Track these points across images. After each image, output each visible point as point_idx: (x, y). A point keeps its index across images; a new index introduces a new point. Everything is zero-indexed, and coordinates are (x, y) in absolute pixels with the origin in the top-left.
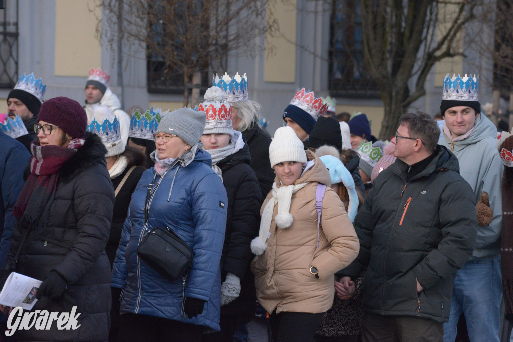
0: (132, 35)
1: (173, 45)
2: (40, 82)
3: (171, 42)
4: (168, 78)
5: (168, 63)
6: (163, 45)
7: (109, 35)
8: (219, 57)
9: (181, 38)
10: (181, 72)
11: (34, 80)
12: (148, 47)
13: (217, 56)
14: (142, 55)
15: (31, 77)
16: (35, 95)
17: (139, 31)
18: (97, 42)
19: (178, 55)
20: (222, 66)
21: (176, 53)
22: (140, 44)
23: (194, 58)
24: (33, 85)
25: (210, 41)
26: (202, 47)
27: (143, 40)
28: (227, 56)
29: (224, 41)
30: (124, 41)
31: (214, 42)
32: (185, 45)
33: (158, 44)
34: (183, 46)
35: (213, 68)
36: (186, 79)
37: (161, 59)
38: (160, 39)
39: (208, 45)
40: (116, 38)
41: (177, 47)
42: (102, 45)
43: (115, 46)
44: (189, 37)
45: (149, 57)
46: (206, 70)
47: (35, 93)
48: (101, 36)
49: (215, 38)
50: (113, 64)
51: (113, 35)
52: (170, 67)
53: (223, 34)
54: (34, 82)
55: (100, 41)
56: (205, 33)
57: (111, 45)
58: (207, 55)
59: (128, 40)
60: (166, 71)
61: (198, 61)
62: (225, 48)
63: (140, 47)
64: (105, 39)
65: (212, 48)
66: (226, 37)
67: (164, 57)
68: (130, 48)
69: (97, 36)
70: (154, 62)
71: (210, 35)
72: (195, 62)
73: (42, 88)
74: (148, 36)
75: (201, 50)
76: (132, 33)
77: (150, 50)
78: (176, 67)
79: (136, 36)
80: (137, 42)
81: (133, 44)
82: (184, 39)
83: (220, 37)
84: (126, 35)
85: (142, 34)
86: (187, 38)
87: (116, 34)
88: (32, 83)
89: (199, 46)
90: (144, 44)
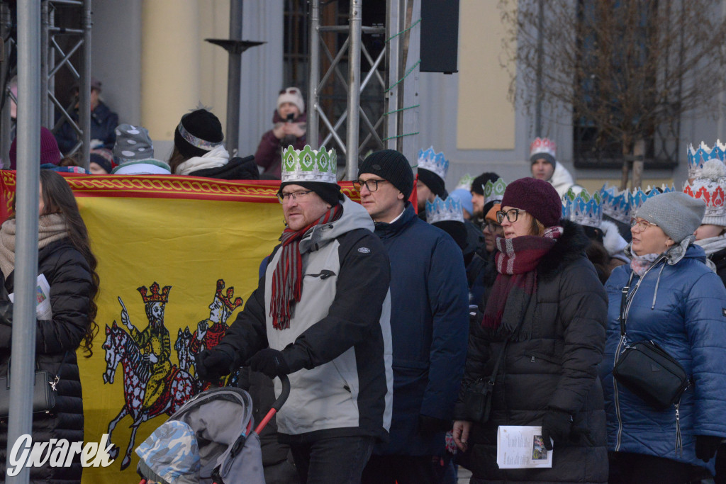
0: (555, 95)
1: (607, 106)
2: (441, 157)
3: (605, 102)
4: (600, 149)
5: (601, 129)
6: (595, 106)
7: (525, 96)
8: (670, 119)
9: (619, 96)
10: (618, 141)
11: (434, 155)
12: (575, 110)
13: (666, 119)
14: (568, 120)
15: (431, 152)
16: (437, 173)
17: (564, 90)
18: (510, 106)
19: (614, 119)
20: (672, 131)
21: (611, 116)
22: (565, 107)
23: (635, 122)
24: (434, 160)
25: (657, 99)
26: (646, 108)
27: (570, 102)
28: (679, 117)
29: (676, 99)
30: (544, 103)
31: (662, 100)
32: (624, 105)
33: (589, 106)
34: (621, 106)
35: (660, 134)
36: (625, 150)
37: (591, 125)
38: (591, 99)
39: (654, 104)
40: (534, 100)
41: (613, 109)
42: (516, 109)
43: (533, 110)
44: (629, 95)
45: (576, 122)
46: (651, 137)
47: (437, 170)
48: (515, 98)
49: (664, 95)
50: (530, 132)
51: (531, 96)
52: (604, 135)
53: (673, 90)
54: (435, 157)
55: (514, 103)
56: (651, 90)
57: (528, 108)
58: (652, 118)
59: (550, 102)
60: (598, 140)
61: (640, 125)
62: (677, 108)
63: (565, 110)
64: (521, 102)
65: (659, 109)
66: (678, 93)
67: (595, 122)
68: (552, 112)
69: (511, 98)
70: (582, 129)
71: (657, 92)
72: (637, 127)
73: (444, 163)
74: (576, 96)
75: (646, 111)
76: (555, 92)
77: (578, 114)
78: (611, 134)
79: (561, 96)
80: (561, 103)
81: (557, 106)
82: (623, 98)
83: (670, 94)
84: (547, 95)
85: (568, 93)
86: (626, 97)
87: (535, 94)
88: (432, 158)
89: (643, 106)
90: (570, 106)
